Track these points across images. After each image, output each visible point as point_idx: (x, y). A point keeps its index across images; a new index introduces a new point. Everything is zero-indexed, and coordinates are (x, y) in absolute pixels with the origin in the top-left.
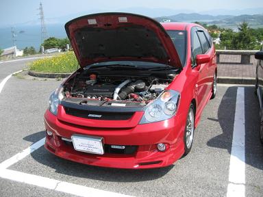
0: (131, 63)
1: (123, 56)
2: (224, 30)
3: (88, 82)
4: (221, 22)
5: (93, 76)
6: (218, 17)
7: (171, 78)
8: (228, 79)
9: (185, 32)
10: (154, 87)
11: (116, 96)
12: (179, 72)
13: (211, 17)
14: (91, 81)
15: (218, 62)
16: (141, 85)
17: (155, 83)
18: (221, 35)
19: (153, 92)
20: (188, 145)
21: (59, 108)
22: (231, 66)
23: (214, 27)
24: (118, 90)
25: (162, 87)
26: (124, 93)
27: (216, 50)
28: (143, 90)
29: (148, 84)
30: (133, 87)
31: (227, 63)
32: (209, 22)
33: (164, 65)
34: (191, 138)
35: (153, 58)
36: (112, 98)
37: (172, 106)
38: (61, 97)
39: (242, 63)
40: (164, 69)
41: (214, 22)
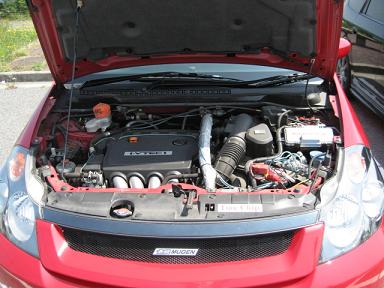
1: (187, 50)
3: (92, 126)
5: (103, 107)
14: (99, 122)
21: (41, 229)
24: (206, 152)
38: (36, 189)
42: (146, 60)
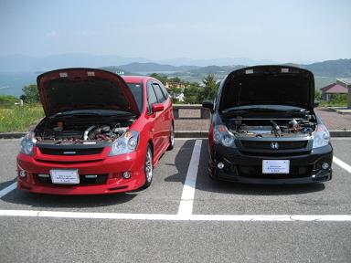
0: (95, 112)
2: (188, 83)
3: (55, 129)
4: (184, 74)
5: (61, 123)
6: (181, 68)
7: (131, 122)
8: (187, 133)
9: (142, 85)
10: (117, 130)
11: (86, 137)
12: (137, 118)
13: (173, 68)
14: (59, 128)
15: (177, 117)
16: (107, 128)
17: (118, 127)
18: (185, 89)
19: (117, 133)
20: (149, 179)
21: (34, 150)
22: (191, 121)
23: (177, 81)
24: (87, 133)
25: (124, 129)
26: (93, 135)
27: (174, 105)
28: (108, 132)
29: (111, 128)
30: (100, 130)
31: (186, 118)
32: (170, 74)
33: (124, 113)
34: (150, 174)
35: (114, 107)
36: (83, 139)
37: (133, 142)
38: (34, 141)
39: (202, 118)
40: (125, 116)
41: (177, 74)
42: (76, 108)
